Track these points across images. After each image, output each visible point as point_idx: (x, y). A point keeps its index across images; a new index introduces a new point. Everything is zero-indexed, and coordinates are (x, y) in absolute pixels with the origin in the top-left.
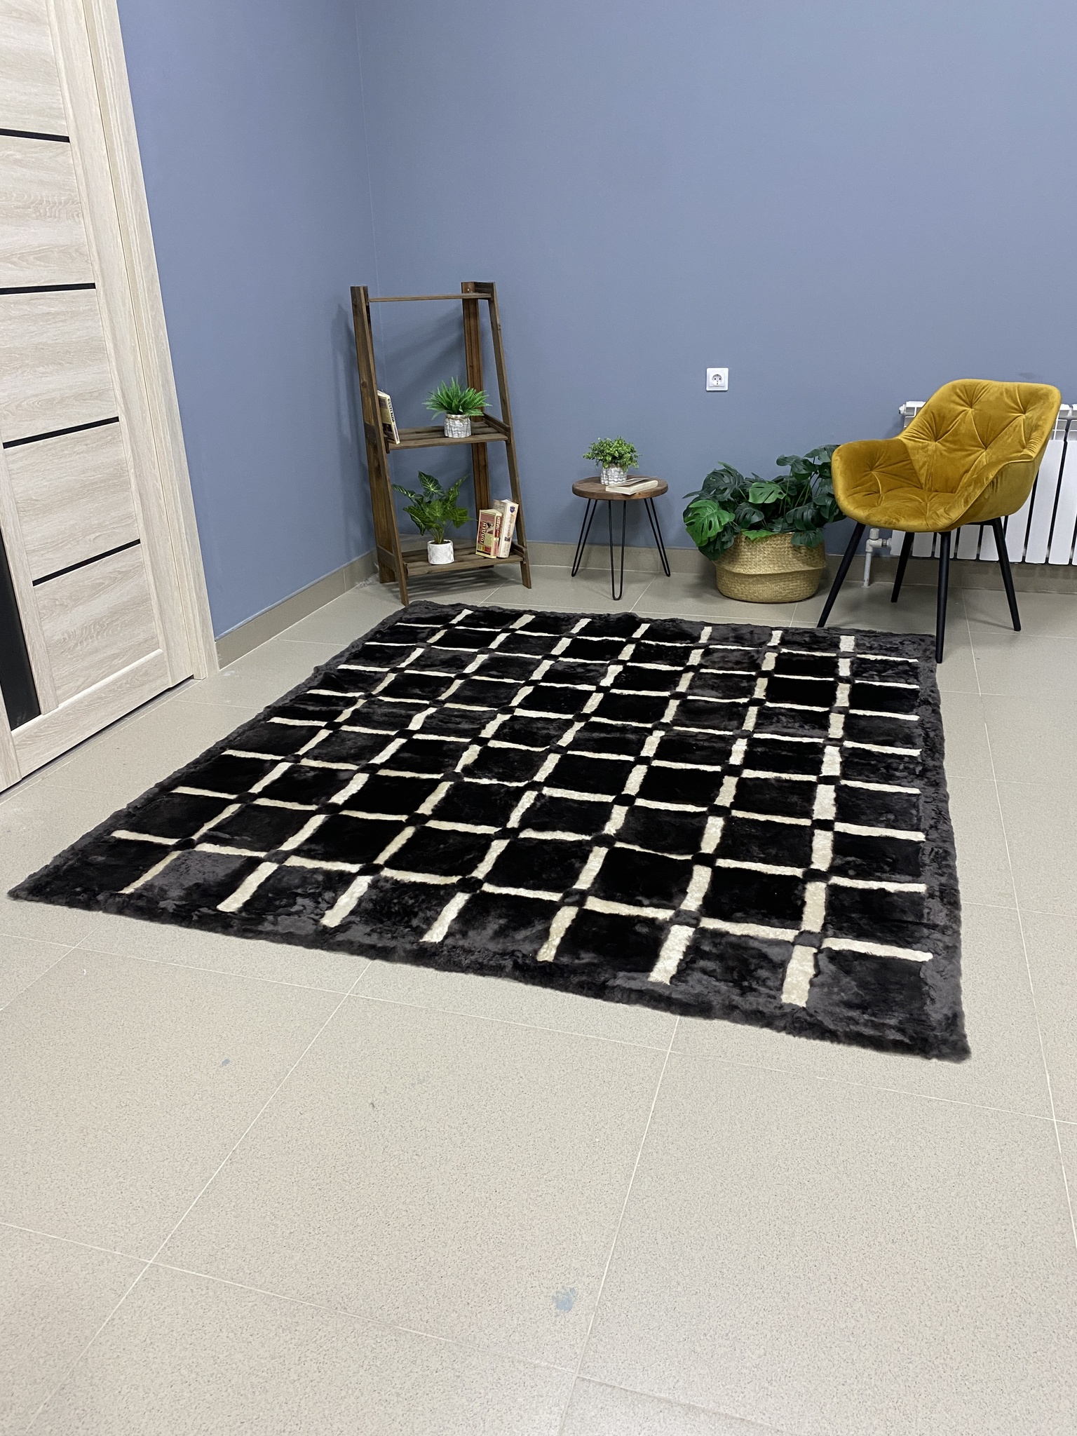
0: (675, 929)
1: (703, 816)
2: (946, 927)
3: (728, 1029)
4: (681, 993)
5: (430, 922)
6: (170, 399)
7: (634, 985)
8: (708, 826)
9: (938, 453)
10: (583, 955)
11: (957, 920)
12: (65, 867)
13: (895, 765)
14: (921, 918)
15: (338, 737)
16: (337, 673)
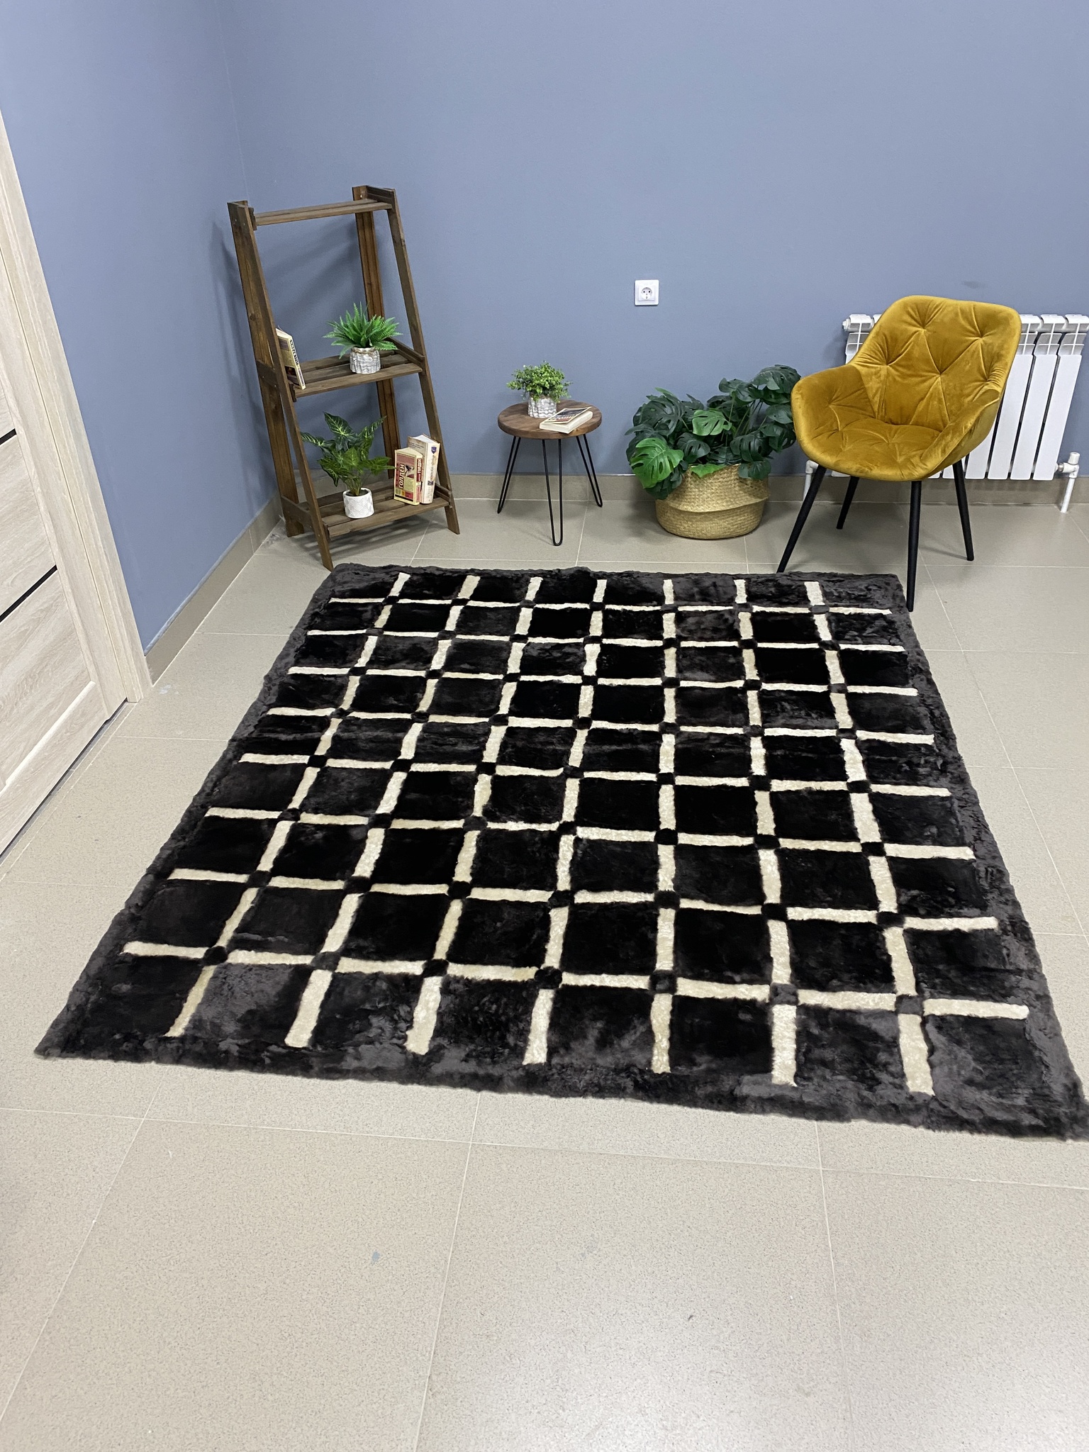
0: (777, 1010)
1: (752, 851)
2: (1030, 971)
3: (867, 1130)
4: (810, 1094)
6: (68, 395)
7: (762, 1091)
8: (762, 863)
9: (890, 378)
10: (699, 1060)
12: (89, 1005)
13: (915, 759)
14: (1004, 963)
15: (329, 777)
16: (292, 681)
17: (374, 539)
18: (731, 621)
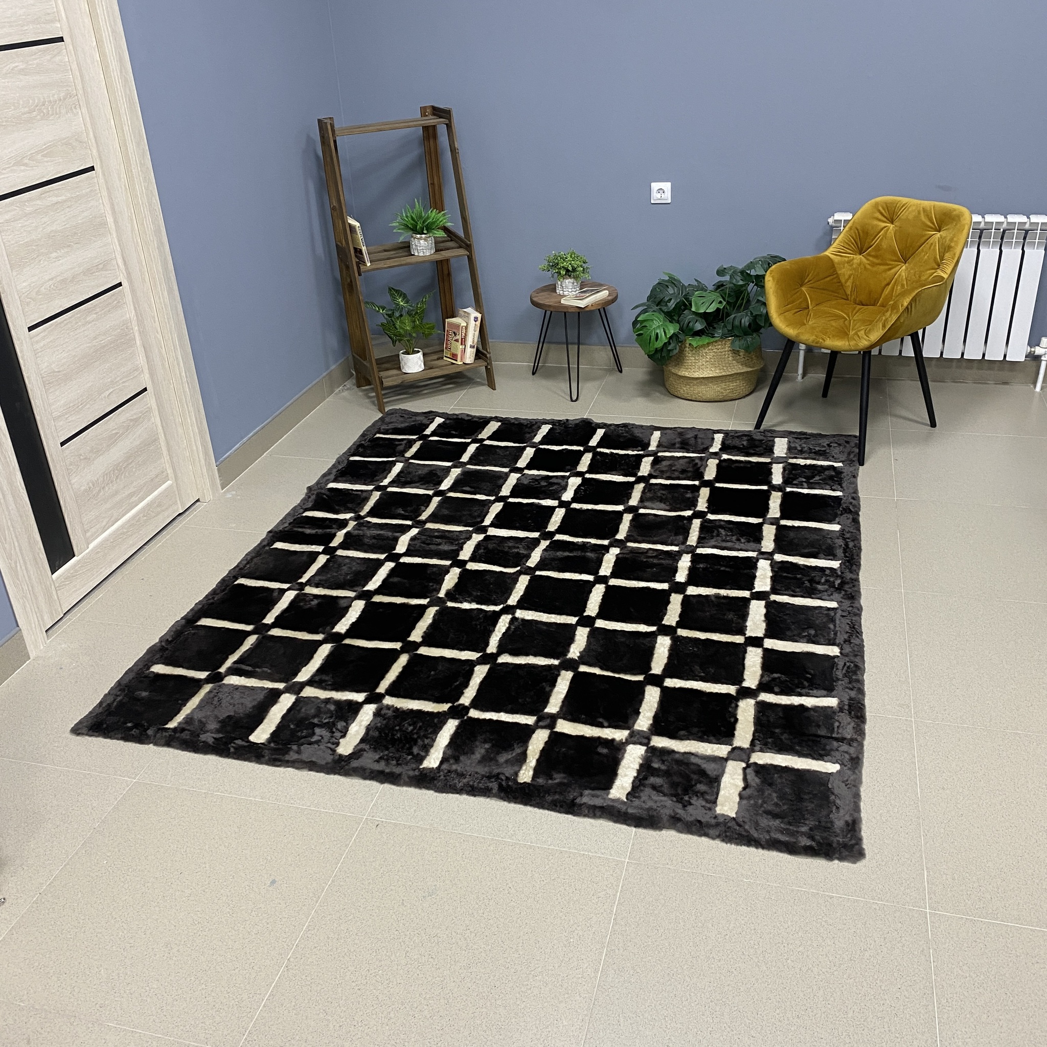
0: (630, 748)
1: (652, 636)
2: (852, 740)
3: (674, 838)
4: (635, 808)
5: (427, 749)
6: (165, 259)
7: (598, 802)
8: (657, 645)
9: (862, 266)
10: (555, 776)
11: (861, 732)
12: (115, 703)
13: (817, 579)
14: (832, 731)
15: (335, 562)
16: (328, 493)
17: (426, 392)
18: (699, 466)
